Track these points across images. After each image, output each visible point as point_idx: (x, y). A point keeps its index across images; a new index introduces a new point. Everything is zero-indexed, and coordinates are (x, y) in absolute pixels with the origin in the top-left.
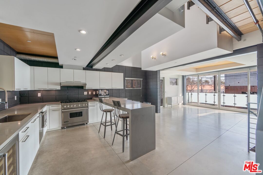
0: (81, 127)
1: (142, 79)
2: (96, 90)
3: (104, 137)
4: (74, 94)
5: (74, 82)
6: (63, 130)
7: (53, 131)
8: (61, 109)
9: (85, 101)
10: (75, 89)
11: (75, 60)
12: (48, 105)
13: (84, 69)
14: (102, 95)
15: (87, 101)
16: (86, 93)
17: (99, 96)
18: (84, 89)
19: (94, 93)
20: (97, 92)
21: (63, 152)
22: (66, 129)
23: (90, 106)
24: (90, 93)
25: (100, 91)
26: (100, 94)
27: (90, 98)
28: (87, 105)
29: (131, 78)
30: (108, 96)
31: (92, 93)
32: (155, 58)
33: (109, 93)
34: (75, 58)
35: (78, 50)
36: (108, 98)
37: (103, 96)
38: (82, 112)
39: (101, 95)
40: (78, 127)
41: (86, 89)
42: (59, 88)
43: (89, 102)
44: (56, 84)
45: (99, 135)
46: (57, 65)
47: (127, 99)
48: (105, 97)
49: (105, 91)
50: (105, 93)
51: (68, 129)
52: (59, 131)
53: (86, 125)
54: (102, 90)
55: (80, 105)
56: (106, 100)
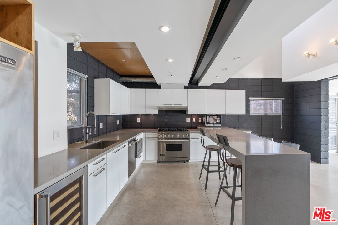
0: (180, 164)
1: (284, 98)
2: (202, 116)
3: (206, 189)
4: (174, 120)
5: (174, 105)
6: (159, 164)
7: (149, 164)
8: (157, 138)
9: (186, 131)
10: (175, 114)
11: (171, 76)
12: (145, 132)
13: (186, 87)
14: (211, 123)
15: (188, 131)
16: (188, 120)
17: (206, 125)
18: (186, 114)
19: (200, 120)
20: (204, 118)
21: (148, 196)
22: (162, 164)
23: (192, 138)
24: (194, 120)
25: (208, 117)
26: (207, 121)
27: (194, 127)
28: (187, 136)
29: (261, 97)
30: (220, 125)
31: (197, 120)
32: (314, 55)
33: (221, 121)
34: (171, 74)
35: (170, 60)
36: (220, 128)
37: (213, 125)
38: (181, 145)
39: (208, 123)
40: (176, 164)
41: (188, 114)
42: (156, 112)
43: (191, 132)
44: (153, 108)
45: (200, 181)
46: (155, 85)
47: (252, 131)
48: (215, 127)
49: (215, 117)
50: (216, 120)
51: (165, 164)
52: (155, 164)
53: (187, 162)
54: (210, 116)
55: (178, 136)
56: (217, 131)
